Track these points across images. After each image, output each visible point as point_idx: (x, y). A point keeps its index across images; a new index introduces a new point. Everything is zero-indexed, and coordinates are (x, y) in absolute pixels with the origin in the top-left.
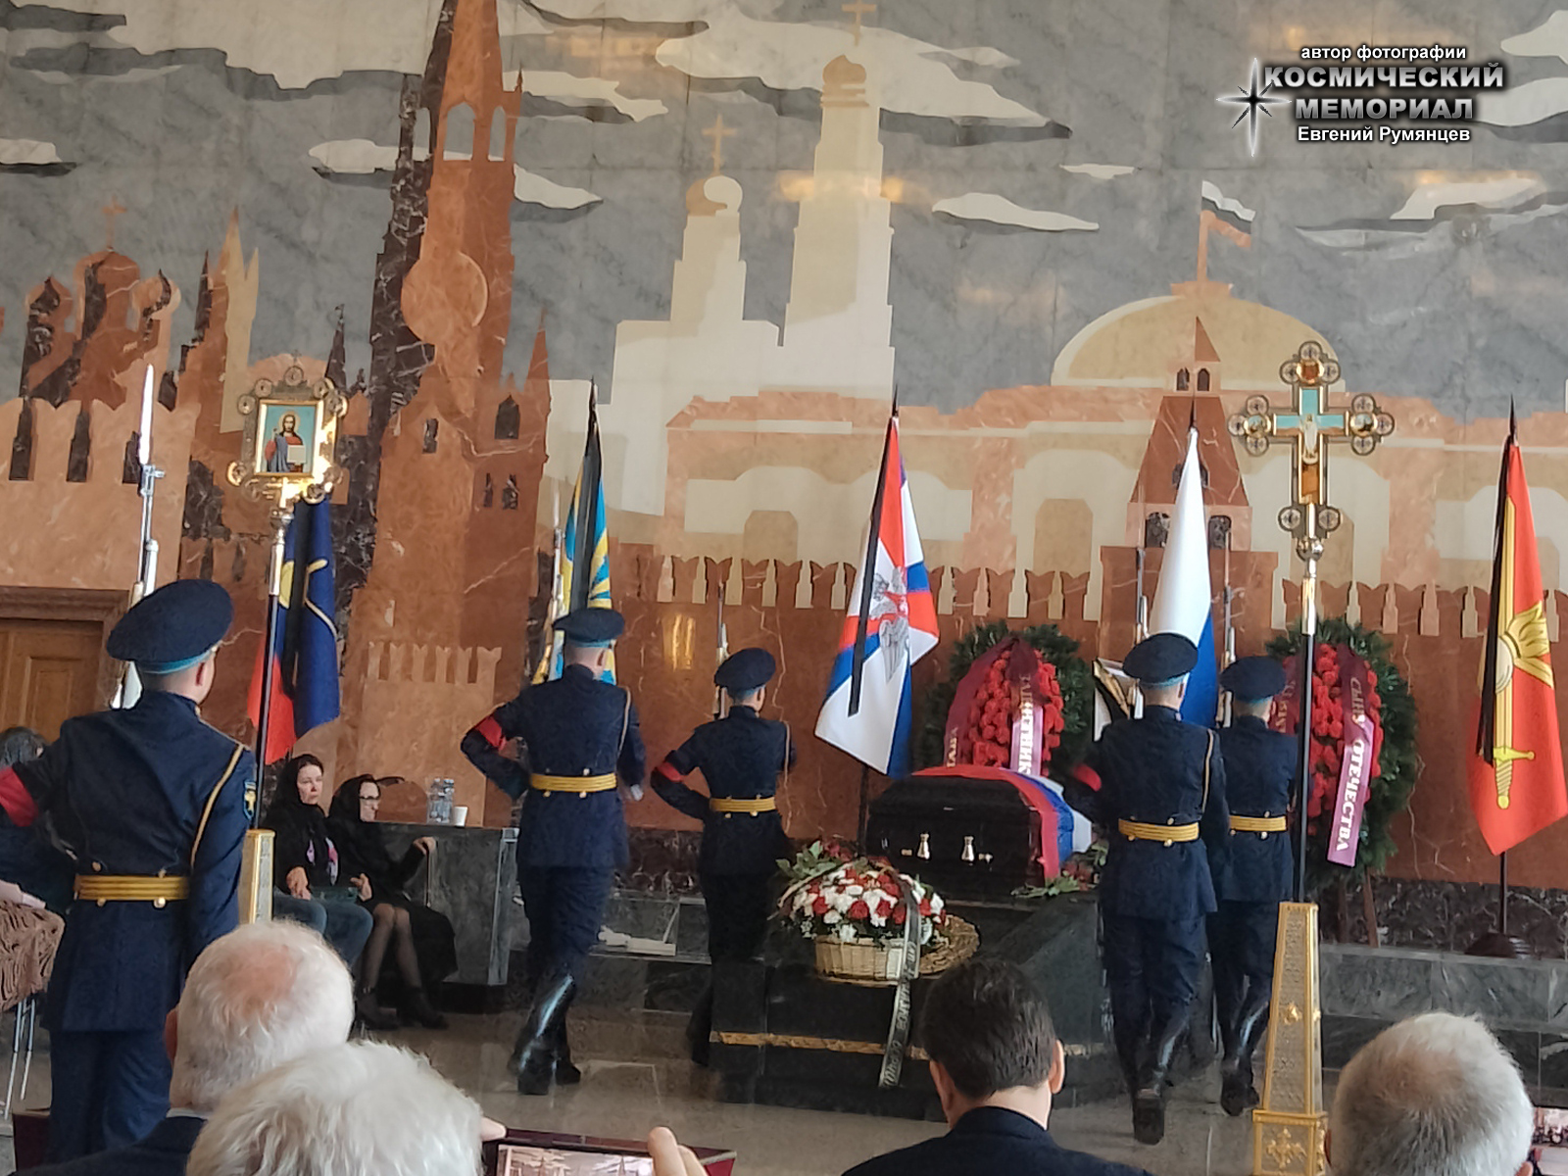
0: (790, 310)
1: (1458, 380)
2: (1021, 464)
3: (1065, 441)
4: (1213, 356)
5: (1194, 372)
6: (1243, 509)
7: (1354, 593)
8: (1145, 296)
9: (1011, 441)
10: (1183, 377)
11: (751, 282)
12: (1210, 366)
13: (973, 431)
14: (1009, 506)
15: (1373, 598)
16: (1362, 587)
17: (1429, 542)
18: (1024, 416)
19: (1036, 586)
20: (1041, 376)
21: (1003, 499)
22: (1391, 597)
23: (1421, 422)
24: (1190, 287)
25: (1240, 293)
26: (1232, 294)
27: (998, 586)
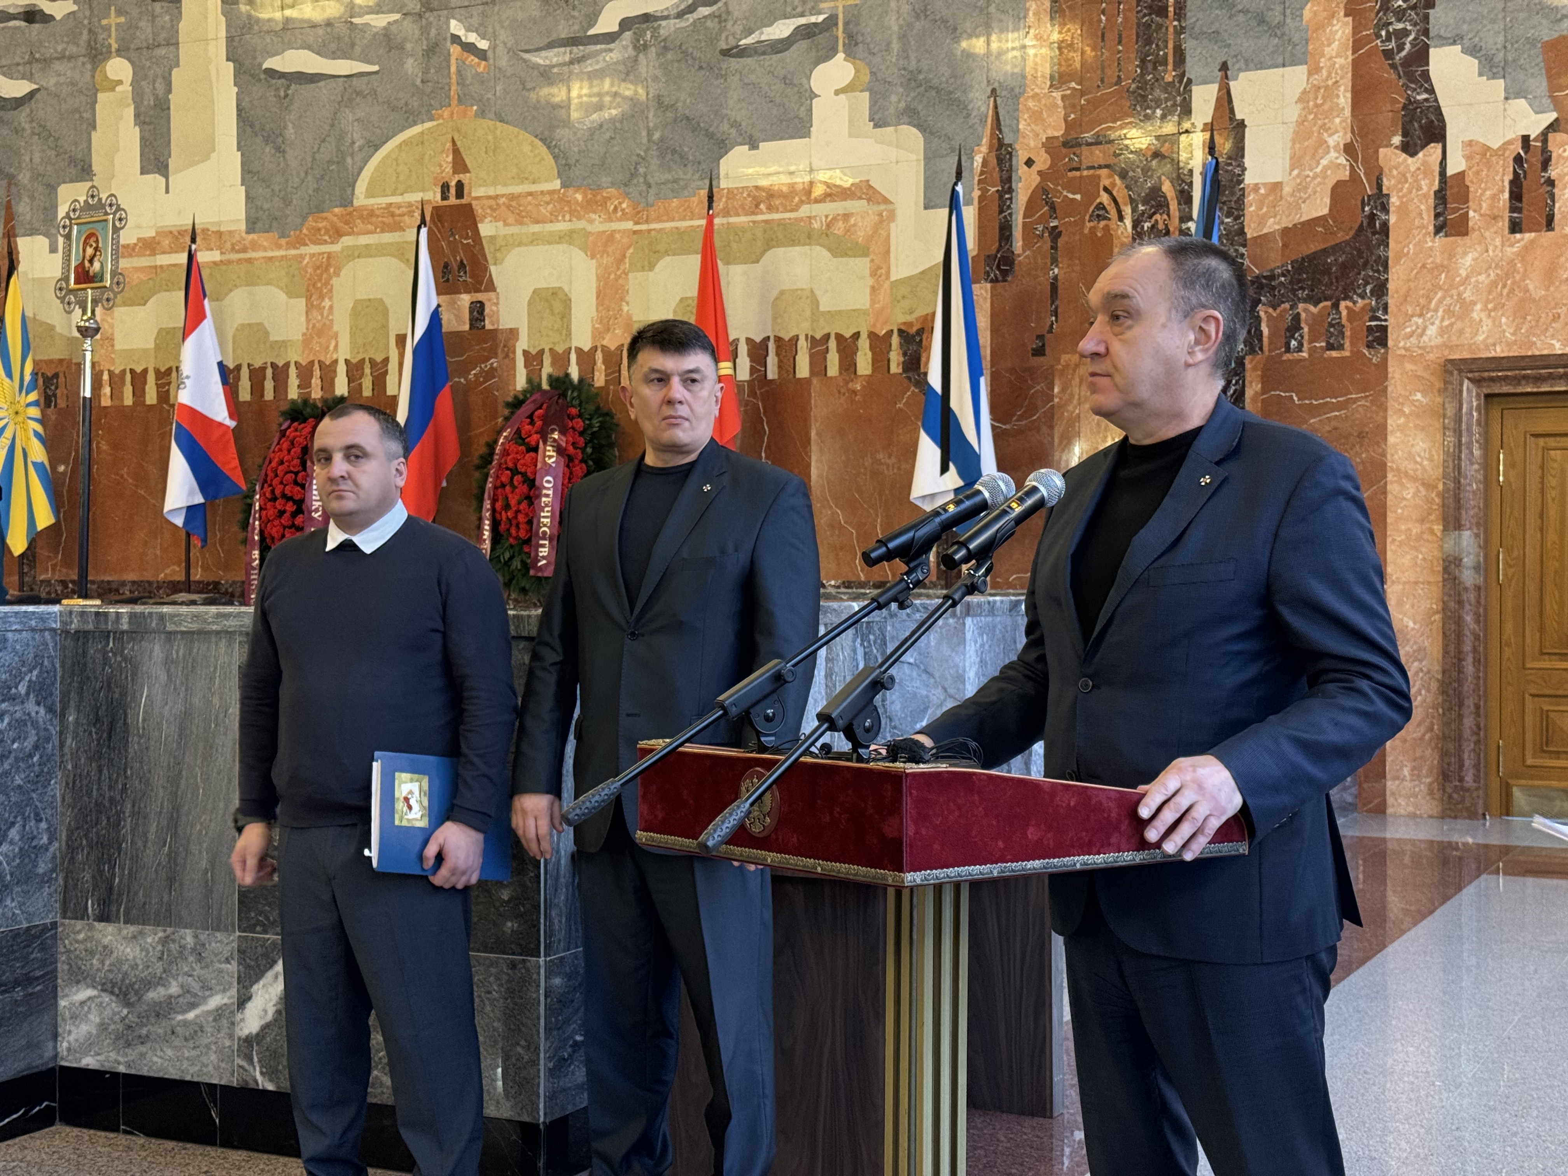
0: (171, 162)
1: (642, 170)
2: (337, 274)
3: (367, 252)
4: (466, 170)
5: (453, 184)
6: (492, 295)
7: (573, 357)
8: (415, 123)
9: (330, 255)
10: (445, 188)
11: (145, 142)
12: (465, 178)
13: (303, 250)
14: (331, 307)
15: (586, 358)
16: (579, 351)
17: (625, 308)
18: (338, 234)
19: (354, 371)
20: (346, 201)
21: (327, 303)
22: (599, 356)
23: (616, 208)
24: (446, 113)
25: (481, 114)
26: (476, 115)
27: (328, 372)
